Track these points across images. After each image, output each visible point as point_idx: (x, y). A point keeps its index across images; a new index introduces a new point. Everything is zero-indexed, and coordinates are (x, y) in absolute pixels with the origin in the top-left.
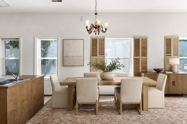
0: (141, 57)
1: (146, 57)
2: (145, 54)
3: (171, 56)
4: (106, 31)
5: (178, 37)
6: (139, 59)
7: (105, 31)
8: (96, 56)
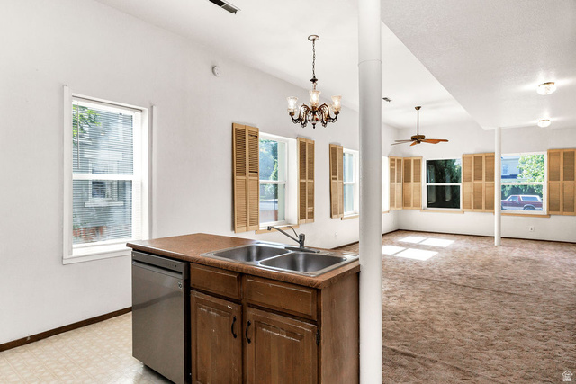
0: (307, 180)
1: (313, 181)
3: (336, 179)
5: (343, 147)
6: (305, 184)
8: (244, 174)
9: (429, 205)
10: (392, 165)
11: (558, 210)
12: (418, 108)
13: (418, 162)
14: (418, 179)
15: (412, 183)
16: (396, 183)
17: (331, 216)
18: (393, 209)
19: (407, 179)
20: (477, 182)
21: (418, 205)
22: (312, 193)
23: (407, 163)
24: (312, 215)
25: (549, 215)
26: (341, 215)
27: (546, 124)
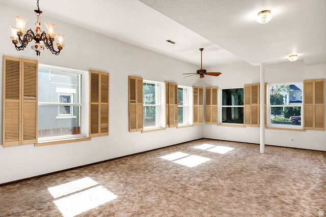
0: (100, 103)
1: (107, 104)
2: (105, 99)
3: (135, 102)
4: (59, 52)
5: (142, 79)
6: (98, 106)
7: (58, 50)
8: (18, 98)
9: (223, 122)
10: (195, 92)
11: (312, 126)
12: (202, 50)
13: (215, 91)
14: (215, 102)
15: (211, 105)
16: (198, 105)
17: (129, 130)
18: (196, 123)
19: (208, 102)
20: (254, 105)
21: (215, 121)
22: (106, 113)
23: (208, 91)
24: (106, 130)
25: (304, 130)
26: (141, 129)
27: (295, 59)
